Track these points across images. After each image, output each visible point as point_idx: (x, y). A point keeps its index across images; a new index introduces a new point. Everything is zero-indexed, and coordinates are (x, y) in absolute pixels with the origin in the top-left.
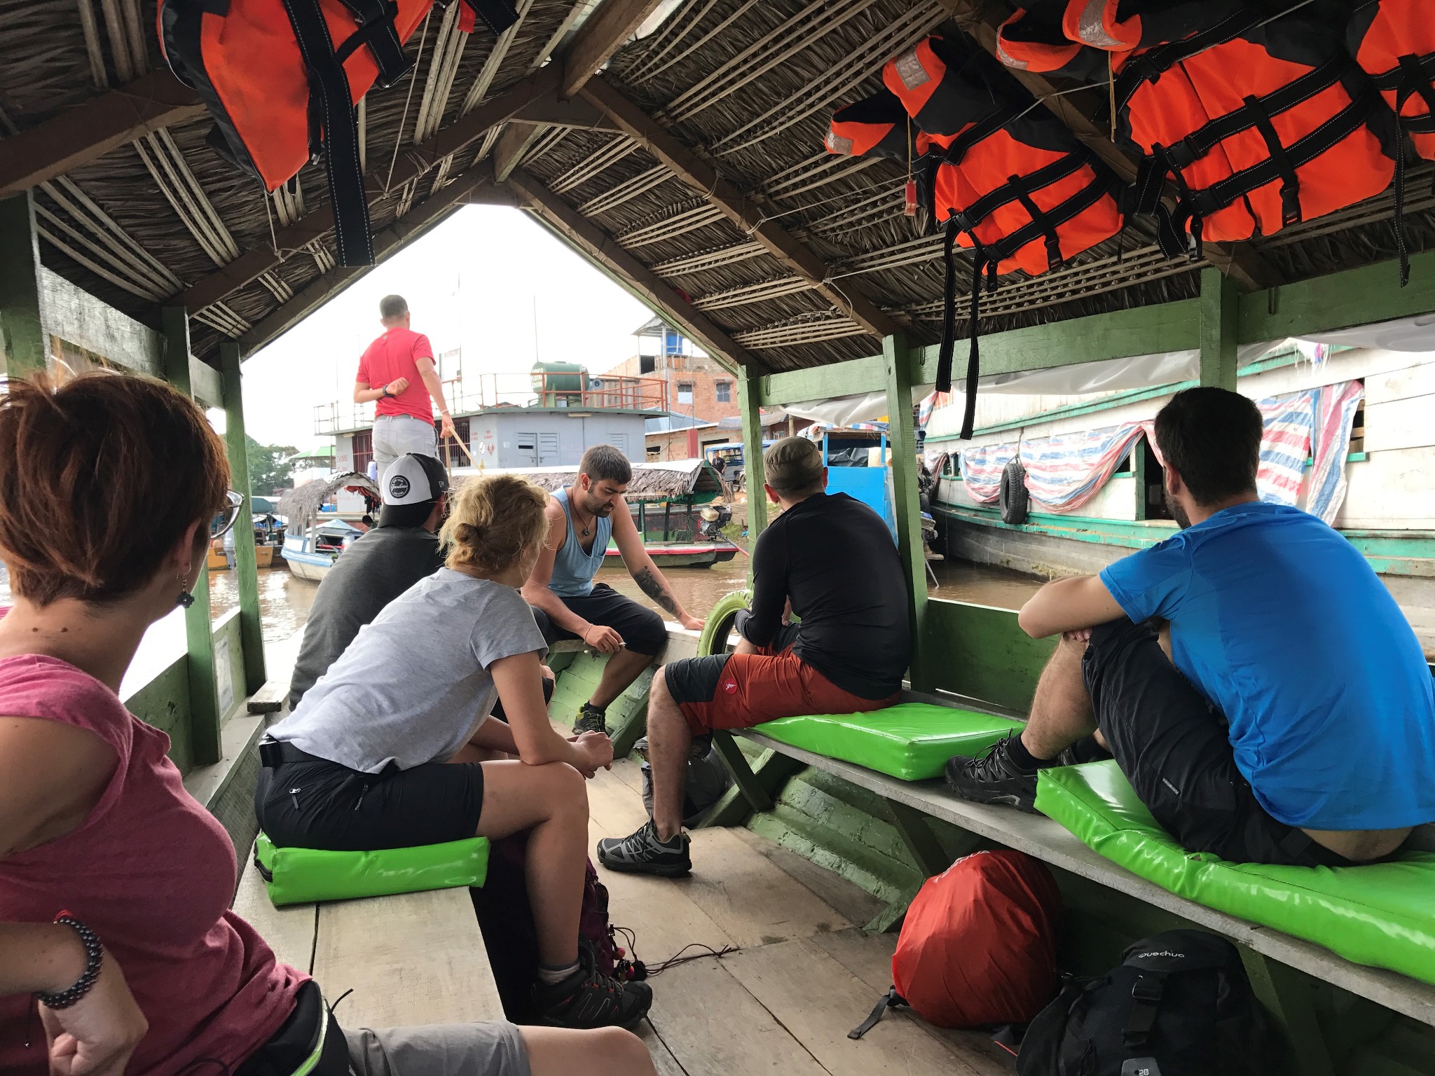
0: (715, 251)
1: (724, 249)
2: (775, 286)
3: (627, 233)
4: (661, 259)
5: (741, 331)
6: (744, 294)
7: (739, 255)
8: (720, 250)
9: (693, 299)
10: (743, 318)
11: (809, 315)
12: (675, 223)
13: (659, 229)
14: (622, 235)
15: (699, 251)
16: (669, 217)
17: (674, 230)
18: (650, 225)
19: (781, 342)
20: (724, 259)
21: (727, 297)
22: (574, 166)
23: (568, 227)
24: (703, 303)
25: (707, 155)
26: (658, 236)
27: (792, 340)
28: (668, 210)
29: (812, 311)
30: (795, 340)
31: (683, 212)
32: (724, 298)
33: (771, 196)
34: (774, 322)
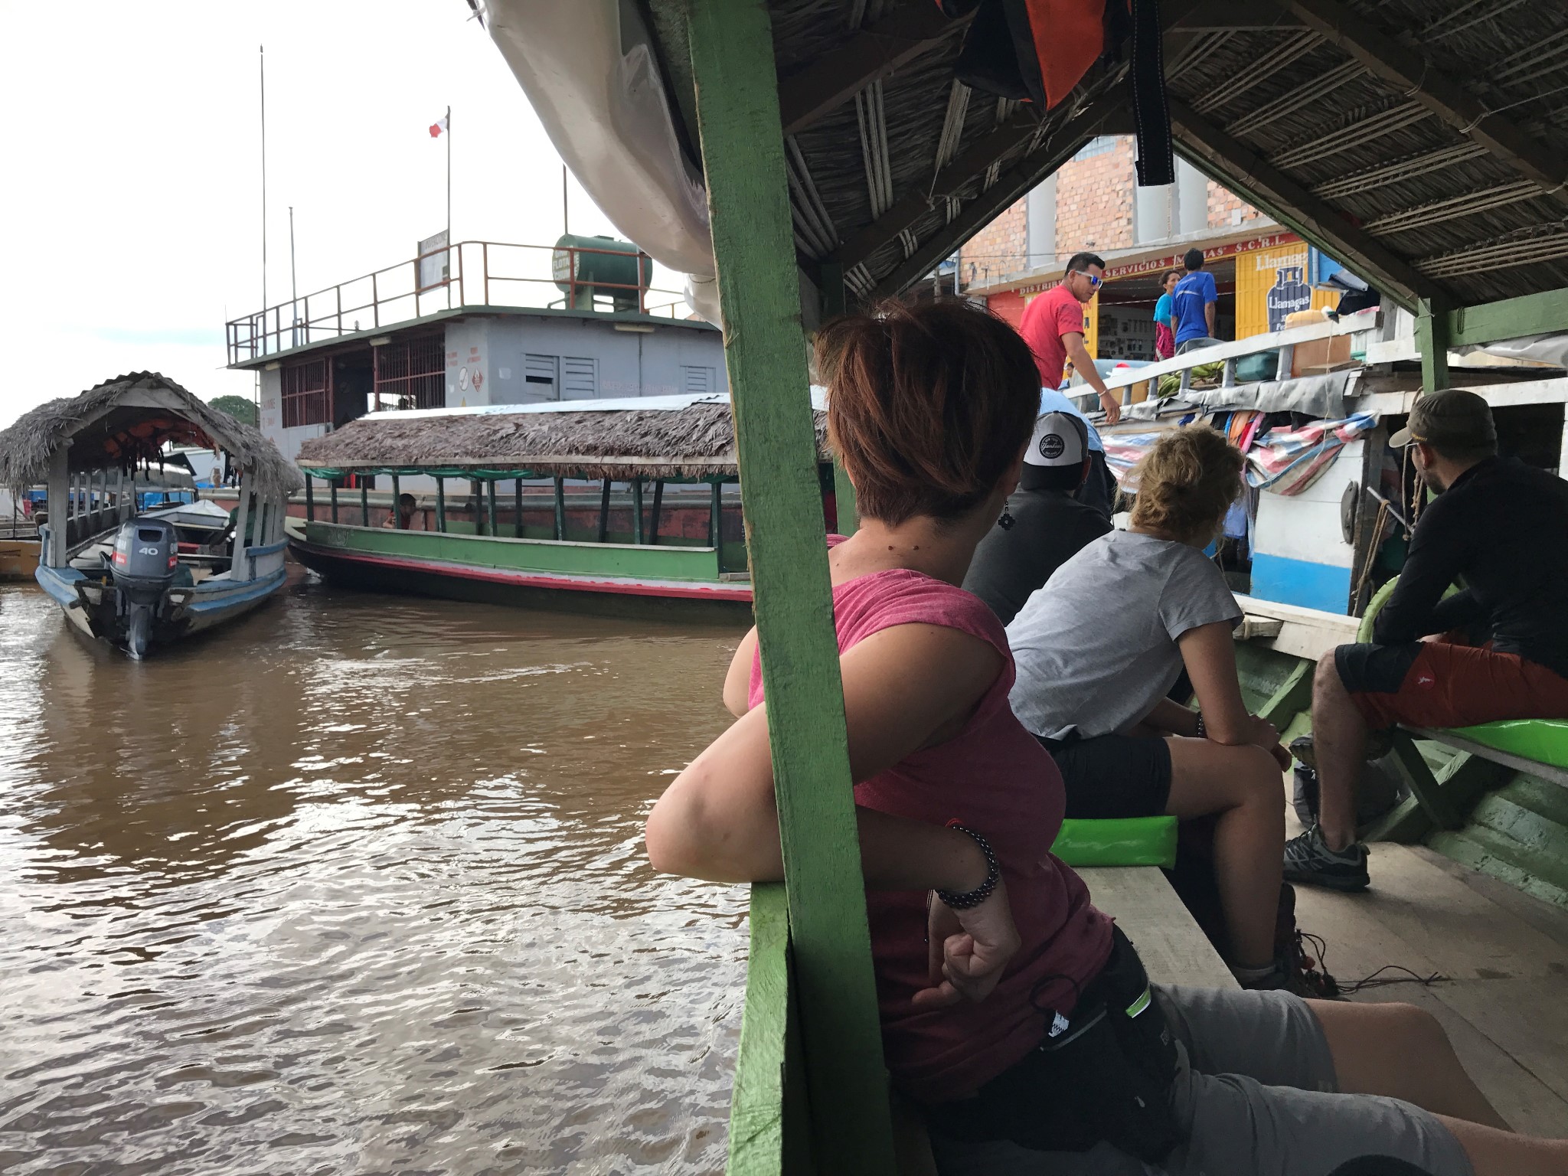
0: (1406, 160)
1: (1418, 156)
2: (1488, 196)
3: (1285, 151)
4: (1327, 178)
5: (1426, 256)
6: (1439, 209)
7: (1440, 162)
8: (1413, 158)
9: (1363, 222)
10: (1431, 240)
11: (1530, 230)
12: (1354, 131)
13: (1329, 141)
14: (1278, 154)
15: (1381, 162)
16: (1347, 124)
17: (1350, 141)
18: (1319, 137)
19: (1484, 266)
20: (1417, 169)
21: (1414, 216)
22: (1229, 78)
23: (1211, 150)
24: (1378, 226)
25: (1416, 41)
26: (1328, 149)
27: (1500, 263)
28: (1347, 116)
29: (1535, 224)
30: (1506, 262)
31: (1367, 117)
32: (1409, 218)
33: (1497, 83)
34: (1475, 241)
